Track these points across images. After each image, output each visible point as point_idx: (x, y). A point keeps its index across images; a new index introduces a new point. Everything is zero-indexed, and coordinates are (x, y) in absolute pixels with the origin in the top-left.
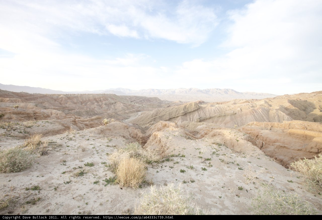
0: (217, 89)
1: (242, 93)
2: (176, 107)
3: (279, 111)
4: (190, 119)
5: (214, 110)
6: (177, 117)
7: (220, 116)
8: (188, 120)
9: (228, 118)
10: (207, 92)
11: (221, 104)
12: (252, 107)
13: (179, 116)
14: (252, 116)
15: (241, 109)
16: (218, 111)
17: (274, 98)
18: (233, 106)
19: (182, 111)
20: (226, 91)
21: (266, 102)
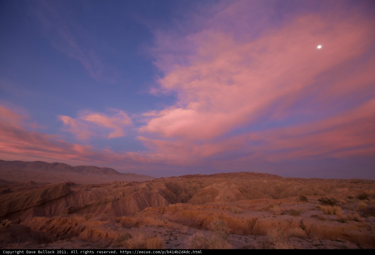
0: (95, 167)
1: (123, 174)
2: (28, 192)
3: (158, 194)
4: (51, 210)
5: (91, 196)
6: (25, 209)
7: (99, 204)
8: (46, 213)
9: (109, 206)
10: (80, 169)
11: (99, 187)
12: (135, 191)
13: (30, 208)
14: (136, 201)
15: (123, 193)
16: (96, 197)
17: (153, 181)
18: (114, 190)
19: (38, 199)
20: (106, 171)
21: (147, 185)
